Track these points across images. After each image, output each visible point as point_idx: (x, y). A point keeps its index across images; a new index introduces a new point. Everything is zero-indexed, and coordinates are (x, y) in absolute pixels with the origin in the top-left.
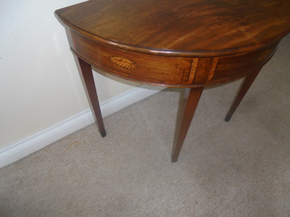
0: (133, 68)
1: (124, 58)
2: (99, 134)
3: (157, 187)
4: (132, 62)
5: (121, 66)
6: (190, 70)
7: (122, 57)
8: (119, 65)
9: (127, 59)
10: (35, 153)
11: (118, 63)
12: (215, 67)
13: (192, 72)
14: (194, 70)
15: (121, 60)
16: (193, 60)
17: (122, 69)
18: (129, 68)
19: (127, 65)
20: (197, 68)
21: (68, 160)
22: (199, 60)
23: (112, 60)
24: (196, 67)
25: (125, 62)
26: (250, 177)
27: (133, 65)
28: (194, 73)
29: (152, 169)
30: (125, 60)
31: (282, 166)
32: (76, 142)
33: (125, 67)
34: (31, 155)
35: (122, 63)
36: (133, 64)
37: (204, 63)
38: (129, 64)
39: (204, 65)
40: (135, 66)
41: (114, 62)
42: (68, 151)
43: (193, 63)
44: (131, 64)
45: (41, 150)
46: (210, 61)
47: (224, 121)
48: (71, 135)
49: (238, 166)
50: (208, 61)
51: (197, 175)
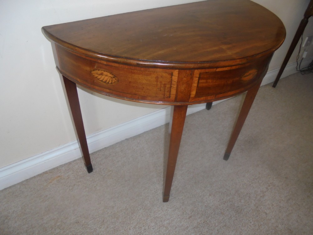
0: (113, 82)
1: (104, 71)
2: (85, 169)
3: (145, 229)
4: (112, 75)
5: (102, 81)
6: (171, 84)
7: (103, 70)
8: (100, 79)
9: (108, 72)
10: (10, 187)
11: (99, 77)
12: (196, 82)
13: (173, 87)
14: (175, 85)
15: (102, 74)
16: (172, 73)
17: (104, 83)
18: (110, 82)
19: (108, 78)
20: (178, 82)
21: (47, 196)
22: (179, 74)
23: (94, 74)
24: (176, 81)
25: (106, 76)
26: (252, 221)
27: (114, 79)
28: (176, 88)
29: (141, 209)
30: (105, 73)
31: (287, 209)
32: (59, 176)
33: (106, 81)
34: (6, 189)
35: (103, 77)
36: (114, 77)
37: (184, 77)
38: (110, 78)
39: (185, 79)
40: (115, 79)
41: (95, 76)
42: (49, 186)
43: (173, 77)
44: (112, 77)
45: (18, 184)
46: (191, 74)
47: (223, 160)
48: (54, 169)
49: (238, 208)
50: (188, 74)
51: (190, 217)
